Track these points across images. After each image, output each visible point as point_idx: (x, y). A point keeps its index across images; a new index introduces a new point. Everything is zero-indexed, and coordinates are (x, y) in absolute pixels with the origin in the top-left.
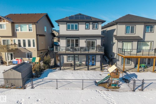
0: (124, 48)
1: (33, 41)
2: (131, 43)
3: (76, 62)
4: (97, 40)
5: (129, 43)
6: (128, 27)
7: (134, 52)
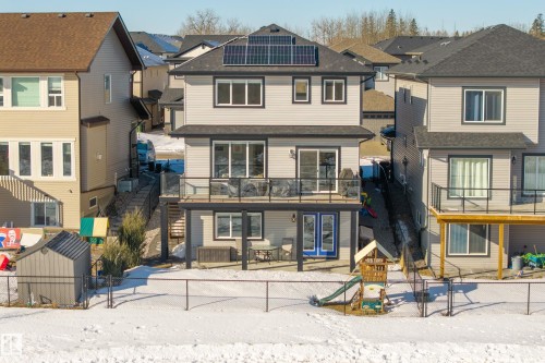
0: (459, 184)
1: (66, 147)
2: (485, 165)
3: (253, 243)
4: (342, 149)
5: (478, 165)
6: (476, 93)
7: (501, 201)
